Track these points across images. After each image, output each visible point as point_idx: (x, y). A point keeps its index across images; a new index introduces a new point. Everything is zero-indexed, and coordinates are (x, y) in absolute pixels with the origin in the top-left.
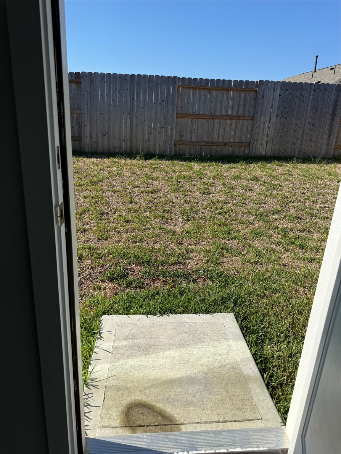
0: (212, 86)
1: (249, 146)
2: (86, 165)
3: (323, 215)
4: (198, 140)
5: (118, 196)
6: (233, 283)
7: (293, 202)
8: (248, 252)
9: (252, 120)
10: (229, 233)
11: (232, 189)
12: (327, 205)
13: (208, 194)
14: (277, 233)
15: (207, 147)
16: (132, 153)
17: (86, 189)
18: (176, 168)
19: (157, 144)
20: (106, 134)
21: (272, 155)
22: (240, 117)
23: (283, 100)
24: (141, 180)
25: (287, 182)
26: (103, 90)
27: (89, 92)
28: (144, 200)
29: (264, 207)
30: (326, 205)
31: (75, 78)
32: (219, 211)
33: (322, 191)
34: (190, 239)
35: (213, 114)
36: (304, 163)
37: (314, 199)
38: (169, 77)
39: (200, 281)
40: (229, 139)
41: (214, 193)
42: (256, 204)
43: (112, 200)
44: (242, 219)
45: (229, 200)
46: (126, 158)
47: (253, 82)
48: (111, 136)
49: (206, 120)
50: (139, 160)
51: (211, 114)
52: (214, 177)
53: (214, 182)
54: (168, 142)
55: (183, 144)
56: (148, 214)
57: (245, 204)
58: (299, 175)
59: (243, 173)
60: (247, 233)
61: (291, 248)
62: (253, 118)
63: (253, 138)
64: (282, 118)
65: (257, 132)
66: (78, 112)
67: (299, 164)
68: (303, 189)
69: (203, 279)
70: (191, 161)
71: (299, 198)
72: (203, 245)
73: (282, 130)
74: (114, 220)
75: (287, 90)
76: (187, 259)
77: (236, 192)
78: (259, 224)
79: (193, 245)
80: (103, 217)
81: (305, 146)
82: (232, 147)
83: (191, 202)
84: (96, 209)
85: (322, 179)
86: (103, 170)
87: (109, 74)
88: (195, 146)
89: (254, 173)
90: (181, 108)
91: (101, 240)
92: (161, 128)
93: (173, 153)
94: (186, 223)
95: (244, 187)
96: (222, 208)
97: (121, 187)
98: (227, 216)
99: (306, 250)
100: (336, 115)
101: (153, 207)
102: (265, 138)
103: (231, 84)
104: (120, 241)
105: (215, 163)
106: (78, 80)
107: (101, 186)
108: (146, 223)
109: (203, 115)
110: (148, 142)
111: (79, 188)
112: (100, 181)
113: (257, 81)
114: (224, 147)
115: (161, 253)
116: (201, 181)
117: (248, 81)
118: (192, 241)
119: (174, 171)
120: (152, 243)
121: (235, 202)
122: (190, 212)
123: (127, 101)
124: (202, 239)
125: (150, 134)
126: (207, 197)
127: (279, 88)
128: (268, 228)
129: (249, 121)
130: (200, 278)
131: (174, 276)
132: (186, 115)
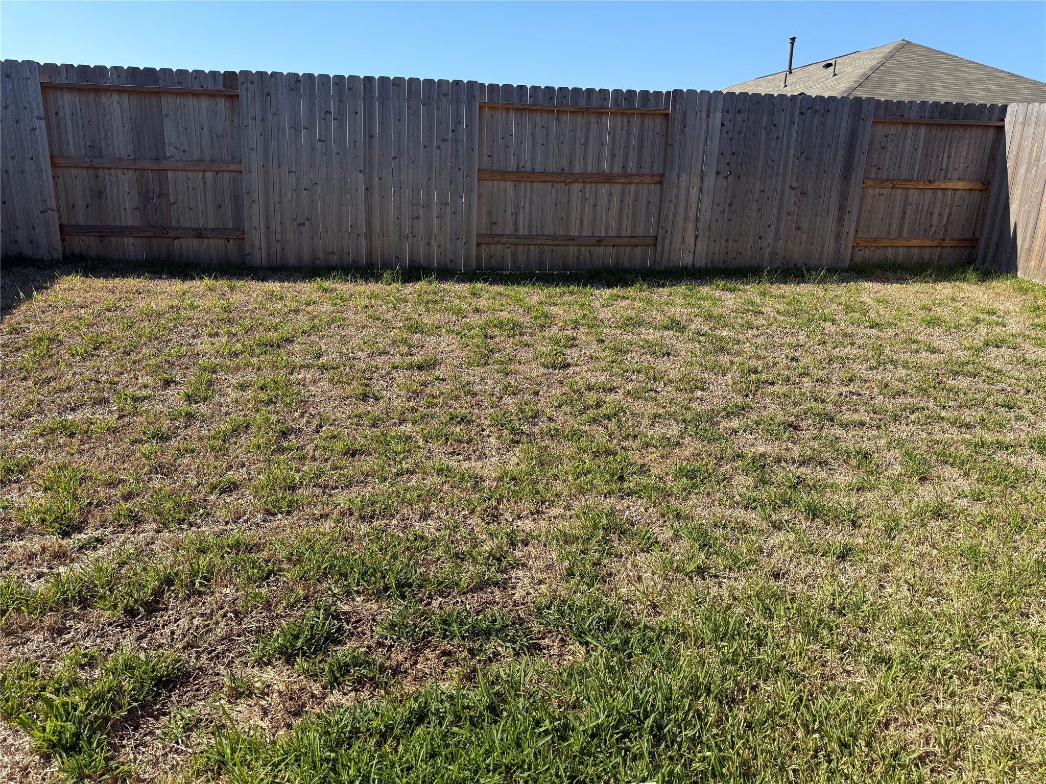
0: (562, 104)
1: (655, 245)
2: (252, 300)
3: (847, 417)
4: (534, 233)
5: (331, 380)
6: (645, 651)
7: (772, 384)
8: (677, 537)
9: (660, 183)
10: (621, 479)
11: (621, 351)
12: (854, 387)
13: (562, 367)
14: (743, 471)
15: (555, 248)
16: (372, 265)
17: (248, 365)
18: (483, 303)
19: (434, 245)
20: (306, 222)
21: (710, 266)
22: (630, 176)
23: (730, 136)
24: (392, 334)
25: (750, 331)
26: (295, 113)
27: (259, 118)
28: (400, 390)
29: (701, 399)
30: (851, 388)
31: (225, 86)
32: (591, 413)
33: (835, 352)
34: (521, 499)
35: (567, 171)
36: (786, 283)
37: (820, 372)
38: (457, 83)
39: (551, 644)
40: (607, 230)
41: (577, 365)
42: (682, 390)
43: (313, 393)
44: (650, 433)
45: (617, 382)
46: (355, 277)
47: (658, 94)
48: (318, 226)
49: (550, 185)
50: (390, 284)
51: (563, 170)
52: (576, 322)
53: (575, 335)
54: (461, 237)
55: (498, 243)
56: (408, 428)
57: (656, 391)
58: (779, 312)
59: (645, 310)
60: (667, 474)
61: (786, 517)
62: (660, 180)
63: (664, 225)
64: (730, 178)
65: (672, 211)
66: (232, 167)
67: (774, 286)
68: (790, 349)
69: (560, 636)
70: (519, 284)
71: (786, 373)
72: (555, 518)
73: (730, 205)
74: (315, 450)
75: (739, 112)
76: (513, 568)
77: (632, 360)
78: (695, 448)
79: (528, 518)
80: (285, 444)
81: (786, 242)
82: (615, 248)
83: (520, 391)
84: (268, 419)
85: (833, 320)
86: (297, 311)
87: (311, 76)
88: (526, 248)
89: (672, 311)
90: (489, 156)
91: (274, 515)
92: (442, 204)
93: (474, 264)
94: (509, 451)
95: (650, 348)
96: (598, 406)
97: (341, 354)
98: (612, 425)
99: (825, 522)
100: (853, 169)
101: (421, 409)
102: (691, 226)
103: (606, 99)
104: (327, 515)
105: (576, 288)
106: (232, 92)
107: (288, 353)
108: (402, 456)
109: (543, 173)
110: (411, 238)
111: (229, 362)
112: (286, 340)
113: (668, 93)
114: (596, 249)
115: (439, 552)
116: (544, 334)
117: (648, 92)
118: (526, 506)
119: (477, 310)
120: (417, 517)
121: (630, 388)
122: (520, 419)
123: (355, 142)
124: (552, 498)
125: (415, 220)
126: (560, 377)
127: (720, 107)
128: (719, 456)
129: (653, 186)
130: (550, 632)
131: (475, 633)
132: (503, 175)
